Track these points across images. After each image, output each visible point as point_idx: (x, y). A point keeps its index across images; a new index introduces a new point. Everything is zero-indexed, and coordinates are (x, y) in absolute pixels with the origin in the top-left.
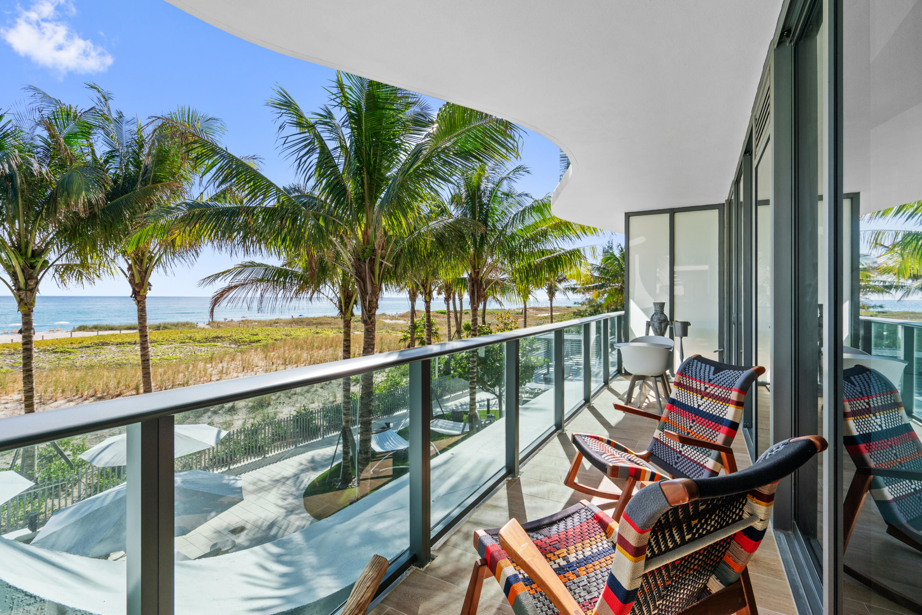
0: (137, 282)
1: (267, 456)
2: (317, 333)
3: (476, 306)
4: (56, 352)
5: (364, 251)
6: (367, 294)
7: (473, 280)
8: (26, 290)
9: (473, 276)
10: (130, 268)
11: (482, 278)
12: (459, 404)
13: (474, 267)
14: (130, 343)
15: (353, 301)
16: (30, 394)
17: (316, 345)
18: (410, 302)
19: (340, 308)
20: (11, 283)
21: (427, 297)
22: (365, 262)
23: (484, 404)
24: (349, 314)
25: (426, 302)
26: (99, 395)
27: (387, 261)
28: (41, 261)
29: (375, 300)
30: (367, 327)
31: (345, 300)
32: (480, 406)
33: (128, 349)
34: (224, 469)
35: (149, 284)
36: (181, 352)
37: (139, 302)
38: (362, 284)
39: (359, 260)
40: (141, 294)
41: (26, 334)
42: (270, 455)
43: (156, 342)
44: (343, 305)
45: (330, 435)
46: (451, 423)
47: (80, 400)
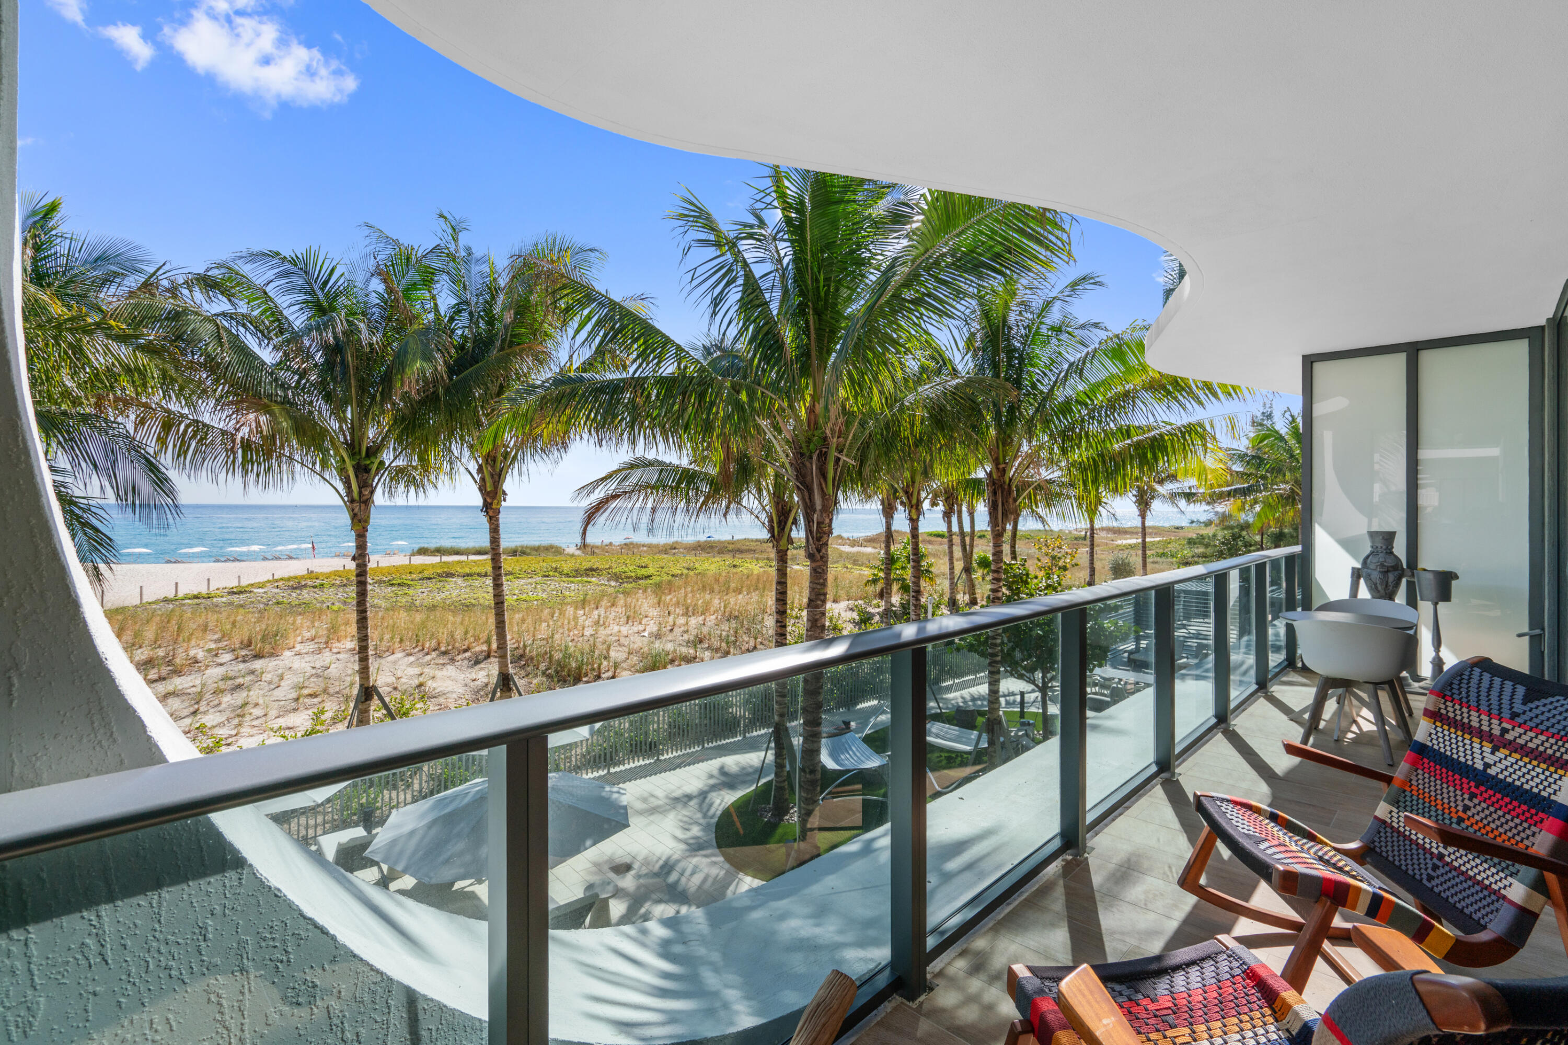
0: (489, 489)
1: (662, 758)
2: (735, 566)
3: (999, 525)
5: (809, 441)
6: (815, 511)
7: (994, 484)
8: (360, 502)
9: (995, 476)
10: (480, 470)
11: (1010, 480)
12: (968, 697)
13: (996, 462)
14: (479, 575)
15: (791, 520)
16: (364, 644)
17: (733, 585)
18: (884, 519)
19: (771, 530)
20: (343, 493)
21: (913, 511)
22: (811, 458)
23: (1015, 701)
24: (784, 541)
25: (911, 519)
26: (443, 649)
27: (847, 455)
28: (377, 462)
29: (827, 521)
30: (814, 565)
31: (779, 517)
32: (1008, 703)
33: (477, 583)
34: (602, 773)
35: (504, 493)
36: (544, 591)
37: (491, 518)
38: (806, 494)
39: (802, 455)
40: (494, 506)
41: (360, 562)
42: (666, 756)
43: (512, 574)
44: (775, 525)
45: (755, 734)
46: (954, 730)
47: (421, 654)
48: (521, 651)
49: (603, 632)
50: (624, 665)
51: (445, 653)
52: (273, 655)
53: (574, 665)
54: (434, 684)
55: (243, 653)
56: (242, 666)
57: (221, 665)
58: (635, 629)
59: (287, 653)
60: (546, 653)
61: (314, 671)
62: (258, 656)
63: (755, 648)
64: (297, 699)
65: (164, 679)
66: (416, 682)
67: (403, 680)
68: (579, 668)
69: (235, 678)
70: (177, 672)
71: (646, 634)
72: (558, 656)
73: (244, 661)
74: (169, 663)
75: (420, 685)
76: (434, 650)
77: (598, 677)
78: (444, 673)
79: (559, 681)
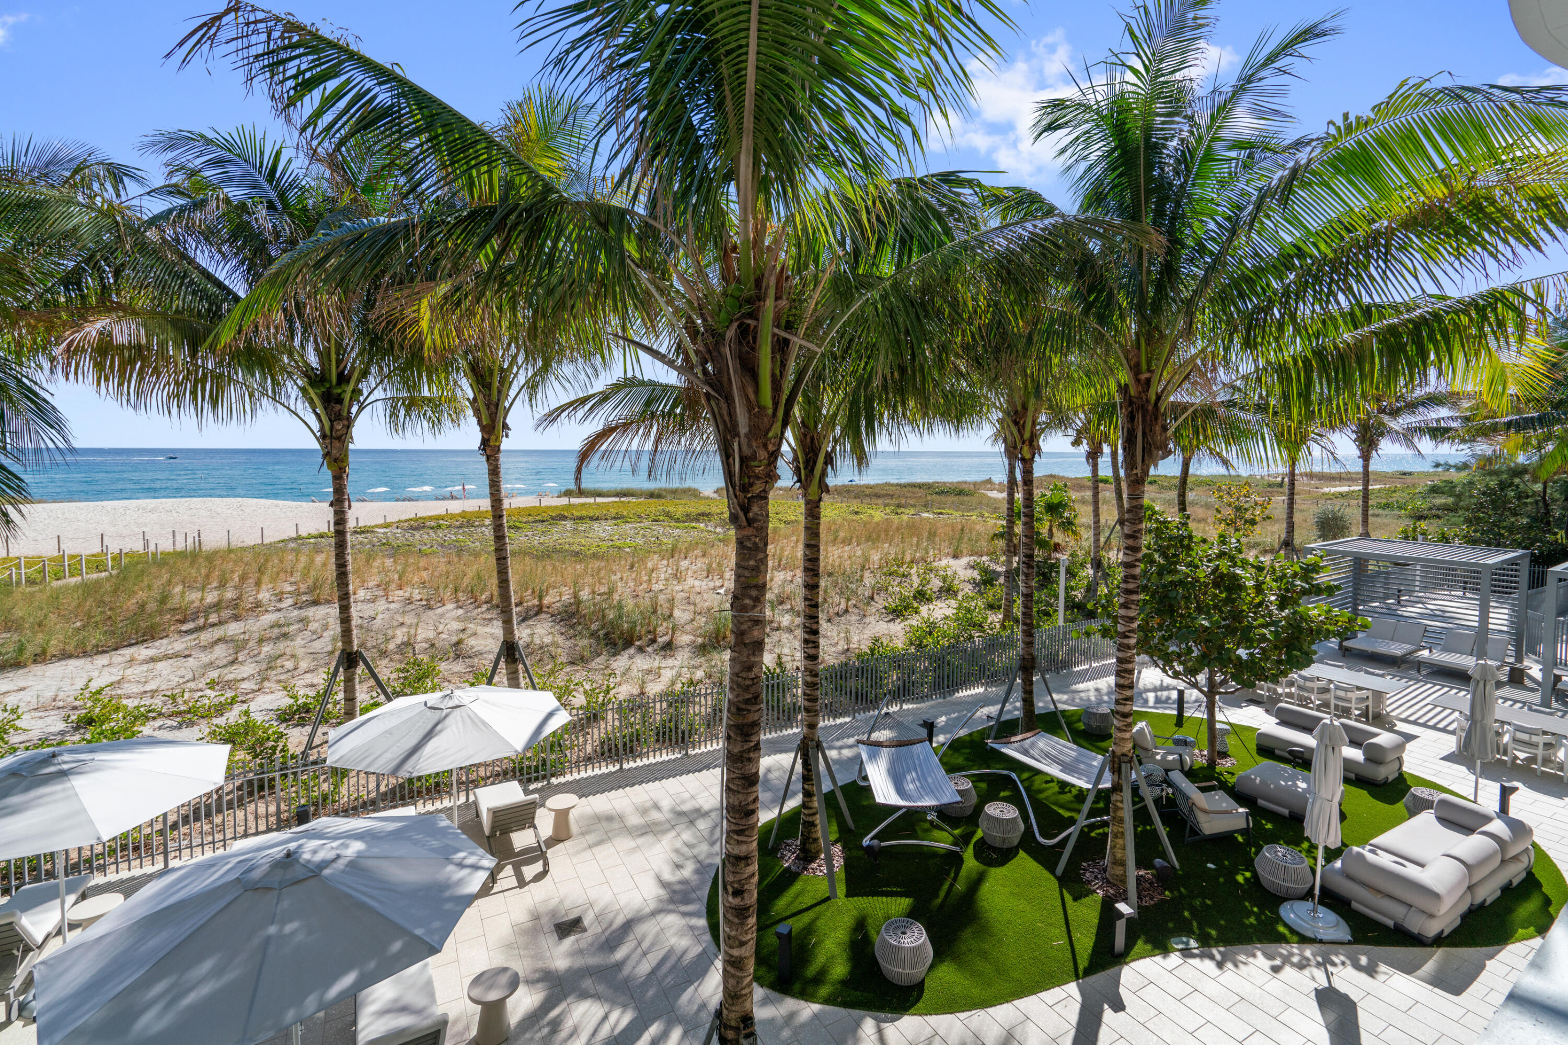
0: (484, 422)
1: (691, 752)
3: (1138, 471)
7: (1131, 402)
8: (331, 437)
9: (1132, 392)
13: (1136, 369)
16: (344, 603)
18: (1006, 461)
23: (1169, 698)
28: (349, 390)
31: (806, 454)
32: (1158, 700)
34: (612, 768)
37: (489, 459)
40: (492, 443)
41: (337, 508)
42: (697, 751)
47: (471, 608)
48: (574, 608)
49: (673, 587)
50: (688, 628)
53: (626, 626)
54: (472, 642)
56: (296, 613)
57: (279, 610)
58: (711, 585)
60: (600, 611)
61: (360, 622)
62: (316, 603)
63: (846, 611)
65: (224, 623)
66: (454, 639)
67: (443, 636)
68: (632, 630)
69: (284, 626)
70: (236, 618)
71: (722, 591)
72: (611, 615)
73: (300, 608)
74: (234, 607)
75: (458, 643)
76: (486, 602)
77: (654, 641)
78: (488, 630)
79: (607, 645)
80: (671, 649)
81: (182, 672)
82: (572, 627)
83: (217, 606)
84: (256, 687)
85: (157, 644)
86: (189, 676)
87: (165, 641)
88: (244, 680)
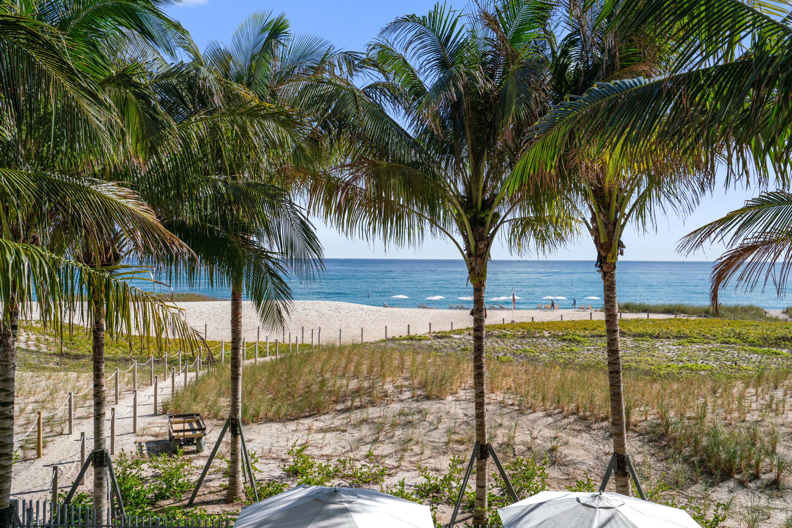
0: (602, 241)
4: (564, 340)
8: (476, 255)
10: (594, 219)
14: (651, 336)
26: (581, 414)
35: (621, 245)
36: (717, 359)
37: (605, 274)
40: (608, 261)
41: (477, 316)
47: (559, 417)
48: (662, 429)
49: (770, 419)
51: (584, 418)
52: (439, 398)
54: (566, 451)
55: (419, 392)
56: (415, 405)
57: (402, 401)
59: (450, 398)
60: (691, 436)
61: (465, 418)
62: (428, 398)
64: (447, 443)
65: (364, 407)
66: (550, 445)
67: (538, 441)
68: (730, 461)
69: (408, 415)
70: (372, 403)
72: (705, 442)
73: (417, 401)
74: (370, 394)
75: (553, 450)
76: (573, 414)
77: (756, 477)
78: (578, 440)
79: (702, 473)
80: (778, 489)
81: (343, 443)
82: (662, 448)
83: (357, 392)
84: (396, 464)
85: (323, 418)
86: (348, 448)
87: (327, 417)
88: (386, 456)
